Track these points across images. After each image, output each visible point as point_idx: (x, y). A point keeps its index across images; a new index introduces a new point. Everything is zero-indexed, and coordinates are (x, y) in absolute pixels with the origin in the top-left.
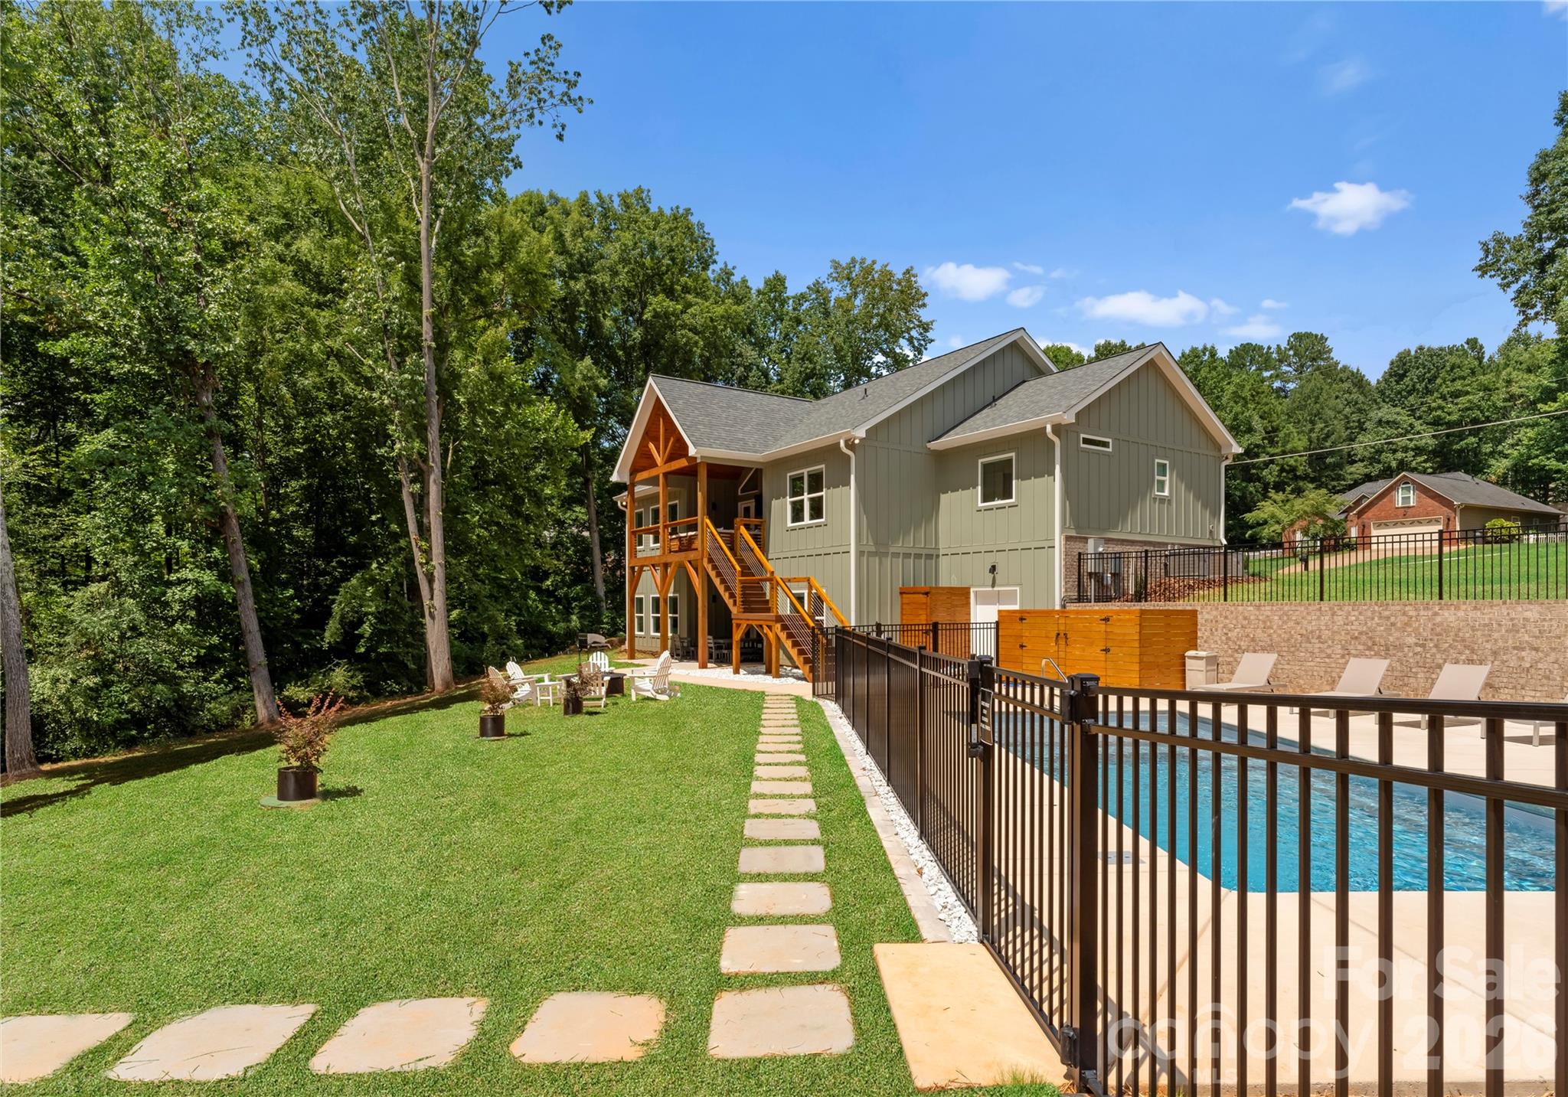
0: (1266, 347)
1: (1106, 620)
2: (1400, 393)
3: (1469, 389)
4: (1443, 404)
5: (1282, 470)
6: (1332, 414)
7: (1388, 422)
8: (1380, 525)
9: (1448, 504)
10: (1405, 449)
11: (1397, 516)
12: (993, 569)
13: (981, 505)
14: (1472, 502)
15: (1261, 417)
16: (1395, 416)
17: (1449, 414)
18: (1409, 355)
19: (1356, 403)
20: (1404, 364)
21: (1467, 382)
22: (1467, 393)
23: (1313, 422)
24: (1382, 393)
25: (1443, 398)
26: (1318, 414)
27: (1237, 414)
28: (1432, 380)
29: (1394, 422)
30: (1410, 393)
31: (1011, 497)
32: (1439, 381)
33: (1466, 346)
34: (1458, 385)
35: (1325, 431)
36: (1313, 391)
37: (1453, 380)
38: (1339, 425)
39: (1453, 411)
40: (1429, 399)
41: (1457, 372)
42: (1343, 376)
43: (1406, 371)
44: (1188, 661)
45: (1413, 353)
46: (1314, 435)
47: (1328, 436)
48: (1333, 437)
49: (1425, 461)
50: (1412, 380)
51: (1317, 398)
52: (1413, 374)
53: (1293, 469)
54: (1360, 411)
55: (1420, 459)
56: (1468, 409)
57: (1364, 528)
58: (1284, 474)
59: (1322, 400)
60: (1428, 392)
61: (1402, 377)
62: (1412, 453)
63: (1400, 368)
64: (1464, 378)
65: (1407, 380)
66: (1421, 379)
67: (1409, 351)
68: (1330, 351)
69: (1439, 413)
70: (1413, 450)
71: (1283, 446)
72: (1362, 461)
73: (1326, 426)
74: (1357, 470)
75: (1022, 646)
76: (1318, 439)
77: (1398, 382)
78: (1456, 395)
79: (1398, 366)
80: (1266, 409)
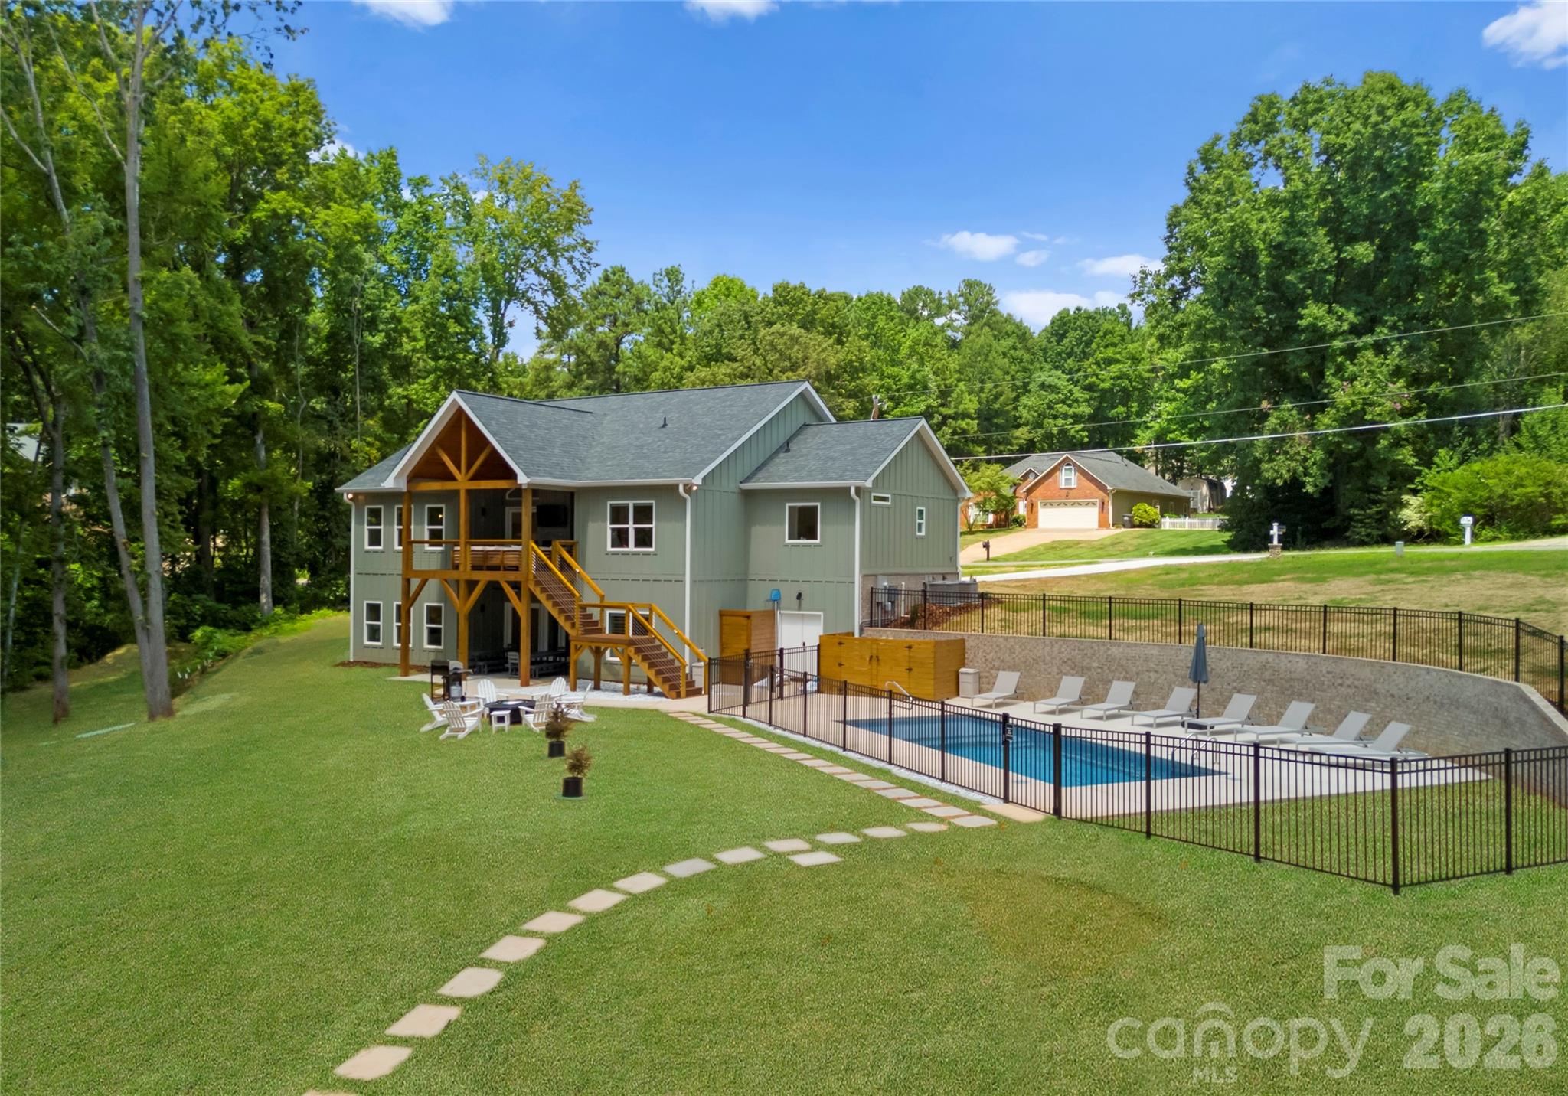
0: (937, 292)
1: (910, 647)
2: (1059, 354)
3: (1118, 357)
4: (1098, 371)
5: (954, 433)
6: (998, 373)
7: (1050, 386)
8: (1046, 504)
9: (1103, 488)
10: (1065, 416)
11: (1060, 497)
12: (799, 596)
13: (788, 541)
14: (1122, 487)
15: (934, 373)
16: (1056, 381)
17: (1103, 381)
18: (1068, 315)
19: (1021, 361)
20: (1065, 324)
21: (1118, 350)
22: (1118, 361)
23: (982, 382)
24: (1045, 351)
25: (1097, 363)
26: (987, 372)
27: (914, 373)
28: (1088, 344)
29: (1056, 387)
30: (1069, 355)
31: (816, 538)
32: (1094, 346)
33: (1117, 310)
34: (1110, 352)
35: (994, 392)
36: (982, 347)
37: (1106, 347)
38: (1005, 385)
39: (1106, 378)
40: (1086, 364)
41: (1109, 339)
42: (1009, 328)
43: (1066, 332)
44: (961, 676)
45: (1072, 313)
46: (983, 395)
47: (996, 398)
48: (1002, 399)
49: (1083, 430)
50: (1070, 342)
51: (987, 355)
52: (1072, 336)
53: (964, 432)
54: (1025, 370)
55: (1079, 427)
56: (1119, 378)
57: (1032, 508)
58: (956, 437)
59: (991, 358)
60: (1086, 356)
61: (1061, 337)
62: (1071, 420)
63: (1061, 326)
64: (1114, 345)
65: (1066, 341)
66: (1079, 341)
67: (1068, 311)
68: (997, 303)
69: (1094, 379)
70: (1072, 417)
71: (956, 407)
72: (1026, 424)
73: (996, 387)
74: (1022, 434)
75: (840, 665)
76: (988, 401)
77: (1059, 342)
78: (1110, 362)
79: (1059, 326)
80: (939, 365)
